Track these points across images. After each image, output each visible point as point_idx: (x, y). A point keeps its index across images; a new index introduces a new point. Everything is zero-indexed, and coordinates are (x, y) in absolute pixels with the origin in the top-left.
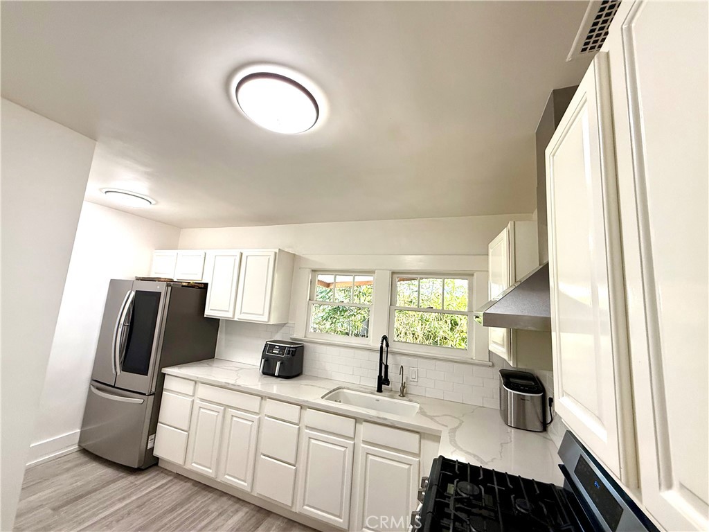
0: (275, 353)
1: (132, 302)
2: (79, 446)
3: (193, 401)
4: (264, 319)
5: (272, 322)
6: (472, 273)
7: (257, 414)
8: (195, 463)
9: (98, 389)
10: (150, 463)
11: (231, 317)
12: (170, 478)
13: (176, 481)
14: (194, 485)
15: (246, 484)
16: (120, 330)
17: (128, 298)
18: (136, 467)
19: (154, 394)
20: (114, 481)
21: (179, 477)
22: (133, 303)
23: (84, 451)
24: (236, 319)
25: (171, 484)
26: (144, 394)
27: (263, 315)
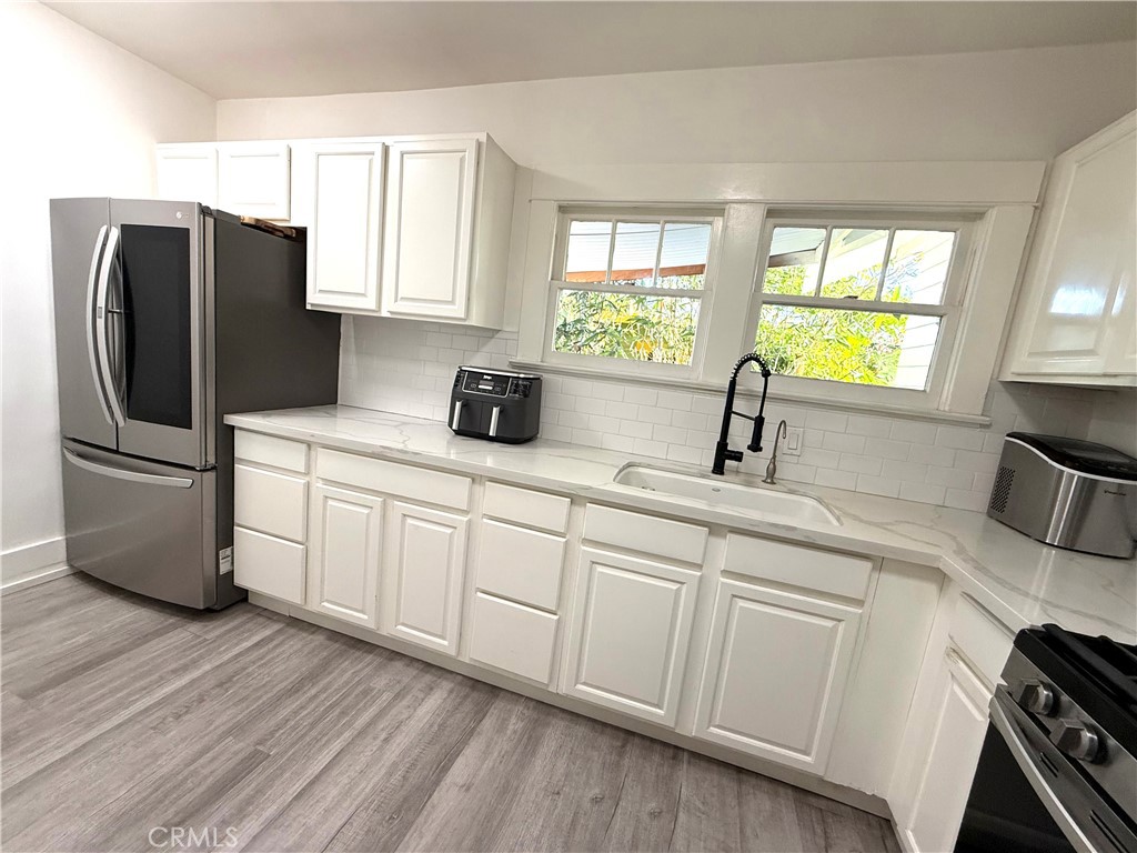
0: (485, 391)
1: (117, 255)
2: (71, 566)
3: (308, 485)
4: (456, 311)
5: (474, 321)
6: (982, 210)
7: (465, 512)
8: (328, 601)
9: (81, 455)
10: (229, 599)
11: (374, 307)
12: (277, 627)
13: (292, 631)
14: (329, 639)
15: (446, 643)
16: (101, 323)
17: (104, 245)
18: (202, 607)
19: (214, 468)
20: (158, 633)
21: (297, 623)
22: (121, 256)
23: (83, 576)
24: (384, 314)
25: (281, 638)
26: (193, 468)
27: (452, 302)
